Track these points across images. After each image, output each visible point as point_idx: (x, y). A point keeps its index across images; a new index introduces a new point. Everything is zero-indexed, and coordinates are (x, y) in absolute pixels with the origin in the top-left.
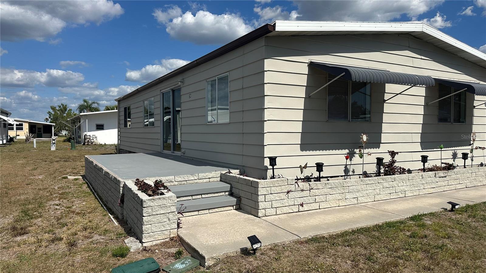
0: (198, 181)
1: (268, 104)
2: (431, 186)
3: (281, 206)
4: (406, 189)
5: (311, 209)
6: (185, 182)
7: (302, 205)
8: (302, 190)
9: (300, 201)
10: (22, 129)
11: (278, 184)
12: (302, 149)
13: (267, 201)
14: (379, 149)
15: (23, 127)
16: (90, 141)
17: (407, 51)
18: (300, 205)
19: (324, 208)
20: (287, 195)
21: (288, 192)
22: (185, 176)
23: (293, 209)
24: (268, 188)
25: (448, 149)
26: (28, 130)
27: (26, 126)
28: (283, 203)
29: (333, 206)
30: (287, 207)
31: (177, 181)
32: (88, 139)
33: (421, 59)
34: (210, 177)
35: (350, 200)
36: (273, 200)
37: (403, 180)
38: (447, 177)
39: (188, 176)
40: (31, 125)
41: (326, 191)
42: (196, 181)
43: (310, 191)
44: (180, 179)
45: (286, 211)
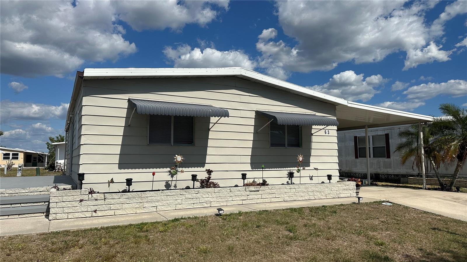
0: (29, 194)
1: (85, 131)
2: (240, 198)
3: (74, 212)
4: (212, 200)
5: (105, 215)
6: (17, 195)
7: (95, 211)
8: (96, 200)
9: (94, 208)
10: (17, 158)
11: (71, 194)
12: (120, 168)
13: (58, 207)
14: (203, 168)
15: (19, 156)
16: (60, 168)
17: (234, 90)
18: (93, 212)
19: (119, 215)
20: (80, 203)
21: (81, 201)
22: (16, 189)
23: (86, 215)
24: (60, 198)
25: (282, 169)
26: (23, 159)
27: (21, 156)
28: (75, 209)
29: (129, 213)
30: (80, 213)
31: (8, 193)
32: (59, 167)
33: (249, 96)
34: (41, 191)
35: (148, 208)
36: (64, 207)
37: (208, 193)
38: (260, 191)
39: (19, 189)
40: (27, 155)
41: (122, 201)
42: (27, 194)
43: (105, 200)
44: (11, 192)
45: (78, 216)
